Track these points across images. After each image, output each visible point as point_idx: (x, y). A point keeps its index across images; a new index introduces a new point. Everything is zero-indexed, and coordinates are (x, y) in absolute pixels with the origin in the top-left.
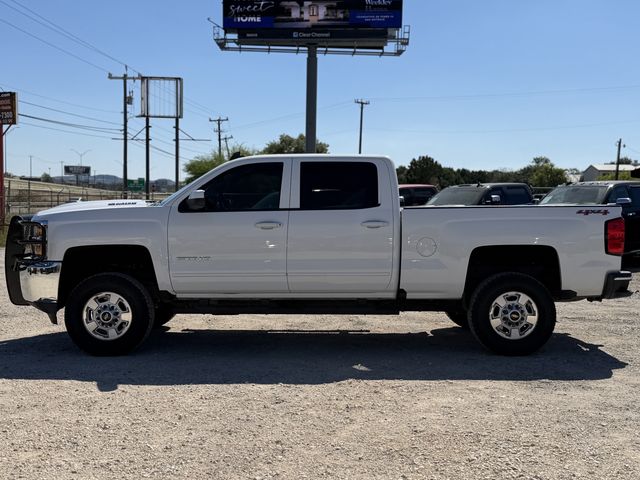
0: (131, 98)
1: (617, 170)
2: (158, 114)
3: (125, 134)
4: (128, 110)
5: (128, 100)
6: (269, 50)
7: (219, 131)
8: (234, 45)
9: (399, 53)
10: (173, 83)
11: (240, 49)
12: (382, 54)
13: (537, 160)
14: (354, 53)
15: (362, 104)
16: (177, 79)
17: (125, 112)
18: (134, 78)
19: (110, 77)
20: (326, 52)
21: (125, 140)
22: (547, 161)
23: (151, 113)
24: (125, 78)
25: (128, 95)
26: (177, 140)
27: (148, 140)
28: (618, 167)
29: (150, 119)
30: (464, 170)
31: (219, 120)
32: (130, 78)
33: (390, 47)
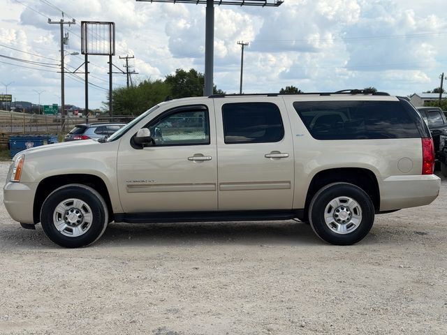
0: (67, 38)
1: (440, 98)
2: (94, 52)
3: (63, 68)
5: (64, 41)
7: (127, 67)
9: (279, 4)
10: (107, 26)
12: (265, 5)
14: (242, 4)
15: (243, 45)
16: (110, 23)
17: (62, 51)
18: (69, 23)
19: (50, 22)
20: (220, 3)
21: (63, 72)
23: (89, 51)
24: (62, 23)
25: (64, 37)
26: (110, 73)
27: (87, 73)
28: (441, 96)
31: (127, 58)
32: (66, 23)
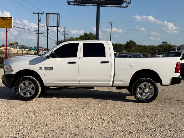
2: (51, 25)
3: (38, 32)
4: (39, 24)
5: (39, 21)
6: (84, 5)
7: (64, 32)
8: (73, 3)
9: (126, 7)
11: (75, 5)
12: (121, 7)
13: (163, 43)
14: (112, 7)
16: (58, 14)
17: (38, 25)
19: (34, 13)
20: (103, 6)
21: (38, 34)
22: (166, 43)
23: (49, 25)
24: (38, 14)
25: (39, 19)
26: (57, 34)
27: (48, 34)
29: (49, 27)
30: (140, 45)
31: (64, 28)
32: (40, 14)
33: (124, 5)
